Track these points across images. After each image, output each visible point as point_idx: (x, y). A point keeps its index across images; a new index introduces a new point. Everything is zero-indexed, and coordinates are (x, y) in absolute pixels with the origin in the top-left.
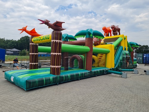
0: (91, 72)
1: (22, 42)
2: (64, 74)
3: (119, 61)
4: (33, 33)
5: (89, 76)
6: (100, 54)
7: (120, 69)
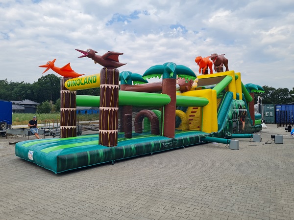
0: (174, 140)
1: (42, 86)
2: (123, 144)
3: (227, 119)
4: (67, 72)
5: (170, 147)
6: (193, 107)
7: (229, 134)
